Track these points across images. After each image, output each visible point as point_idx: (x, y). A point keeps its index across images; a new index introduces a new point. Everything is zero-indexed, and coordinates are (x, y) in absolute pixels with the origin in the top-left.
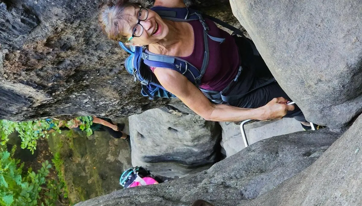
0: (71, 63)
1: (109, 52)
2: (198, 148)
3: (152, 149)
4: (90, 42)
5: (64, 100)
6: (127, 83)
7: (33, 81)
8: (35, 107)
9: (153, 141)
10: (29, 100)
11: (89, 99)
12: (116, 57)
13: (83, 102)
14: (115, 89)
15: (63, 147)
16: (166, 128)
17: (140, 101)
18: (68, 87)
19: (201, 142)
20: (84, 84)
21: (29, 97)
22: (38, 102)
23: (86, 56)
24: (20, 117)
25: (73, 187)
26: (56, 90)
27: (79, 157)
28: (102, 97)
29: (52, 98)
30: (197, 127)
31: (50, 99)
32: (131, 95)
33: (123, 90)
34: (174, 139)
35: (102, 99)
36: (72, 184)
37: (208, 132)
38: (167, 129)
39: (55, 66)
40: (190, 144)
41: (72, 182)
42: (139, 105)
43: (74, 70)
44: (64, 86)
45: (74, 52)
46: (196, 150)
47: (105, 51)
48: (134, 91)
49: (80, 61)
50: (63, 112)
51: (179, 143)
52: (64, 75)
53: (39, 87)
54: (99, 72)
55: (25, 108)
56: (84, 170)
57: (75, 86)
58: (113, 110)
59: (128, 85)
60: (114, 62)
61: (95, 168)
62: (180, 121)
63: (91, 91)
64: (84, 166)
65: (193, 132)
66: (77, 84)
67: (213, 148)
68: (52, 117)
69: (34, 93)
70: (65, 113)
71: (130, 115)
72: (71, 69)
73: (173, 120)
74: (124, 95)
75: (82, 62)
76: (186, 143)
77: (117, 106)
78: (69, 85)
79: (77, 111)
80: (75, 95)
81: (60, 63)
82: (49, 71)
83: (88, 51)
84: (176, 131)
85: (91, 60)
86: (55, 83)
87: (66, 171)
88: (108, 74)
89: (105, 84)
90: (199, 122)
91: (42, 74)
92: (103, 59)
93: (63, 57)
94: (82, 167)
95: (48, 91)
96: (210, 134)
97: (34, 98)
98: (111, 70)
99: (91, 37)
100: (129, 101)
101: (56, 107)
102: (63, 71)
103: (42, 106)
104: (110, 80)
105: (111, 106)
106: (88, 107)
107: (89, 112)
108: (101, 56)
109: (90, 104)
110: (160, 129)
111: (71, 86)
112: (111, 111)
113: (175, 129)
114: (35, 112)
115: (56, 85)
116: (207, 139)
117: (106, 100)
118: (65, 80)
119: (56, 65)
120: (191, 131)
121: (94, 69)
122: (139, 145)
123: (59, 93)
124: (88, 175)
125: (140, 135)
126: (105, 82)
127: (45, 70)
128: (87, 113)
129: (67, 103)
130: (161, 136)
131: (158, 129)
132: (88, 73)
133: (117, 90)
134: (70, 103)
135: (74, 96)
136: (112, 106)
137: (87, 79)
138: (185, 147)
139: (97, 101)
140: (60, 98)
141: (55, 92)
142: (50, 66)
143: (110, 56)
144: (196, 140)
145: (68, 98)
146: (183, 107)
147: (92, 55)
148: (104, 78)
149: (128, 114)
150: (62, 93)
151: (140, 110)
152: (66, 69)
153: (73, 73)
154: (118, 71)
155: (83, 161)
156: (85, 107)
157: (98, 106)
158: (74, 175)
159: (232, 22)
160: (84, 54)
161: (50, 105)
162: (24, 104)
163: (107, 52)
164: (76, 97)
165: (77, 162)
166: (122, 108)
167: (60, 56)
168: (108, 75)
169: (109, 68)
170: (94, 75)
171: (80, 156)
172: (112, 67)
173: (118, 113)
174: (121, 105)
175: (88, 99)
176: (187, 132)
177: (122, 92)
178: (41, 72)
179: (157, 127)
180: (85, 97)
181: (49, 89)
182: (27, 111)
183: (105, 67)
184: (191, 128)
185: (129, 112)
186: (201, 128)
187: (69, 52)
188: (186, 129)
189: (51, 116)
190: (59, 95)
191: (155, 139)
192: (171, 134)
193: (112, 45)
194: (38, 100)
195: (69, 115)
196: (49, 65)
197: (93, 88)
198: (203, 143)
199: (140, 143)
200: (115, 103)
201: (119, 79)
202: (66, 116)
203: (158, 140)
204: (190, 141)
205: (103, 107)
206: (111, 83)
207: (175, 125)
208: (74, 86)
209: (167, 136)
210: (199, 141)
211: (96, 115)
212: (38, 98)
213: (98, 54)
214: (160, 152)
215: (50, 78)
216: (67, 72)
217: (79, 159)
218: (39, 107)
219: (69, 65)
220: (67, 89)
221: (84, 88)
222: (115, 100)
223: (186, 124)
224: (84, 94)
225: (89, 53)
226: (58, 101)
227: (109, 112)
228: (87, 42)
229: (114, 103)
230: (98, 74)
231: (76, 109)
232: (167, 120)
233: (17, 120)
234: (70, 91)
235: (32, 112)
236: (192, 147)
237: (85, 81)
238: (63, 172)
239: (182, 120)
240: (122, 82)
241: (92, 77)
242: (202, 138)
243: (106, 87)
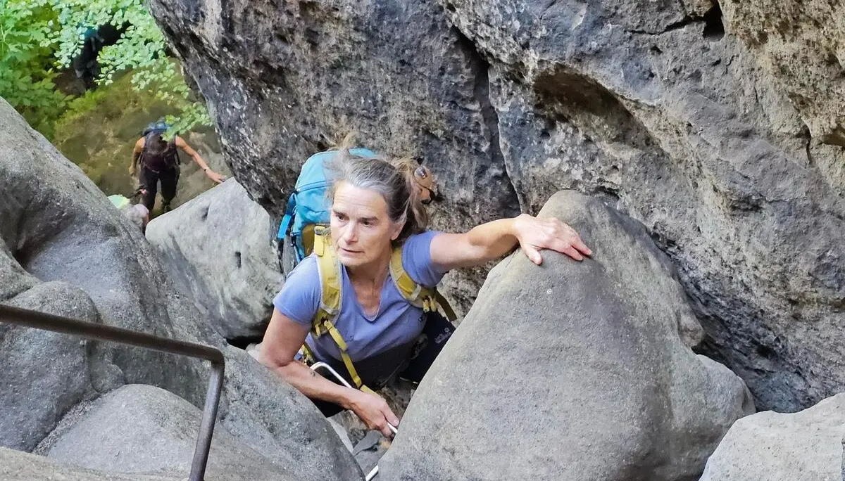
0: (289, 56)
1: (335, 108)
2: (227, 313)
3: (191, 240)
4: (338, 72)
5: (222, 71)
6: (294, 157)
7: (232, 8)
8: (189, 30)
9: (205, 238)
10: (197, 15)
11: (242, 109)
12: (330, 121)
13: (232, 101)
14: (277, 143)
15: (118, 98)
16: (236, 248)
17: (273, 189)
18: (248, 68)
19: (239, 313)
20: (264, 91)
21: (202, 13)
22: (201, 31)
23: (311, 75)
24: (161, 12)
25: (60, 144)
26: (234, 50)
27: (114, 131)
28: (254, 127)
29: (217, 49)
30: (260, 295)
31: (215, 47)
32: (278, 170)
33: (281, 156)
34: (225, 268)
35: (251, 129)
36: (65, 141)
37: (260, 315)
38: (235, 251)
39: (273, 33)
40: (228, 296)
41: (68, 138)
42: (266, 191)
43: (280, 65)
44: (246, 61)
45: (309, 53)
46: (222, 310)
47: (334, 101)
48: (286, 173)
49: (299, 68)
50: (200, 77)
51: (222, 279)
52: (266, 53)
53: (228, 23)
54: (293, 106)
55: (180, 14)
56: (98, 150)
57: (253, 78)
58: (239, 155)
59: (292, 160)
60: (321, 122)
61: (109, 164)
62: (258, 265)
63: (256, 106)
64: (106, 147)
65: (249, 293)
66: (259, 80)
67: (239, 337)
68: (183, 63)
69: (213, 18)
70: (200, 82)
71: (242, 184)
72: (281, 60)
73: (255, 253)
74: (274, 161)
75: (299, 72)
76: (226, 290)
77: (248, 157)
78: (251, 68)
79: (211, 98)
80: (238, 85)
81: (282, 38)
82: (261, 27)
83: (321, 74)
84: (239, 266)
85: (308, 86)
86: (246, 46)
87: (82, 120)
88: (297, 121)
89: (277, 125)
90: (271, 295)
91: (251, 17)
92: (317, 103)
93: (293, 40)
94: (101, 143)
95: (227, 38)
96: (258, 321)
97: (204, 21)
98: (305, 123)
99: (346, 69)
100: (266, 173)
101: (203, 61)
102: (270, 49)
103: (196, 40)
104: (288, 128)
105: (245, 148)
106: (228, 113)
107: (219, 118)
108: (322, 97)
109: (234, 114)
110: (230, 239)
111: (252, 72)
112: (237, 152)
113: (240, 263)
114: (181, 33)
115: (243, 47)
116: (247, 320)
117: (252, 136)
118: (257, 59)
119: (275, 34)
120: (249, 289)
121: (295, 96)
122: (188, 218)
123: (232, 57)
124: (92, 159)
125: (204, 213)
126: (280, 123)
127: (260, 19)
128: (216, 115)
129: (218, 77)
130: (220, 246)
131: (229, 237)
132: (284, 91)
133: (276, 146)
134: (221, 81)
135: (235, 83)
136: (246, 151)
137: (274, 93)
138: (218, 292)
139: (244, 122)
140: (223, 62)
141: (230, 50)
142: (270, 25)
143: (329, 111)
144: (238, 305)
145: (227, 76)
146: (291, 259)
147: (318, 84)
148: (288, 117)
149: (243, 179)
150: (234, 62)
151: (257, 195)
152: (277, 52)
153: (275, 65)
154: (308, 135)
155: (111, 140)
156: (225, 109)
157: (237, 128)
158: (82, 137)
159: (468, 275)
160: (313, 70)
161: (203, 51)
162: (186, 9)
163: (332, 105)
164: (236, 88)
165: (106, 133)
166: (249, 168)
167: (293, 34)
168: (295, 123)
169: (308, 119)
170: (286, 100)
171: (117, 133)
172: (311, 122)
173: (239, 164)
174: (254, 162)
175: (240, 108)
176: (244, 284)
177: (276, 155)
178: (253, 16)
179: (231, 233)
180: (241, 102)
181: (231, 38)
182: (177, 18)
183: (306, 112)
184: (254, 287)
185: (247, 181)
186: (261, 302)
187: (306, 46)
188: (250, 280)
189: (185, 60)
190: (227, 58)
191: (209, 238)
192: (230, 260)
193: (349, 107)
194: (203, 28)
195: (198, 89)
196: (271, 23)
197: (263, 108)
198: (238, 316)
199: (191, 218)
200: (253, 152)
201: (296, 142)
202: (195, 83)
203: (211, 243)
204: (232, 294)
205: (238, 137)
206: (284, 131)
207: (248, 260)
208: (253, 76)
209: (224, 255)
210: (239, 308)
211: (218, 130)
212: (207, 28)
213: (322, 91)
214: (193, 256)
215: (249, 33)
216: (273, 55)
217: (111, 134)
218: (193, 36)
219: (285, 54)
220: (244, 68)
221: (256, 93)
222: (258, 150)
223: (258, 277)
224: (246, 98)
225: (319, 78)
226: (216, 62)
227: (233, 149)
228: (335, 67)
229: (251, 151)
230: (289, 106)
231: (215, 96)
232: (250, 244)
233: (152, 9)
234: (241, 74)
235: (178, 27)
236: (224, 301)
237: (269, 90)
238: (77, 116)
239: (261, 267)
240: (294, 149)
241: (280, 99)
242: (246, 312)
243: (274, 126)
